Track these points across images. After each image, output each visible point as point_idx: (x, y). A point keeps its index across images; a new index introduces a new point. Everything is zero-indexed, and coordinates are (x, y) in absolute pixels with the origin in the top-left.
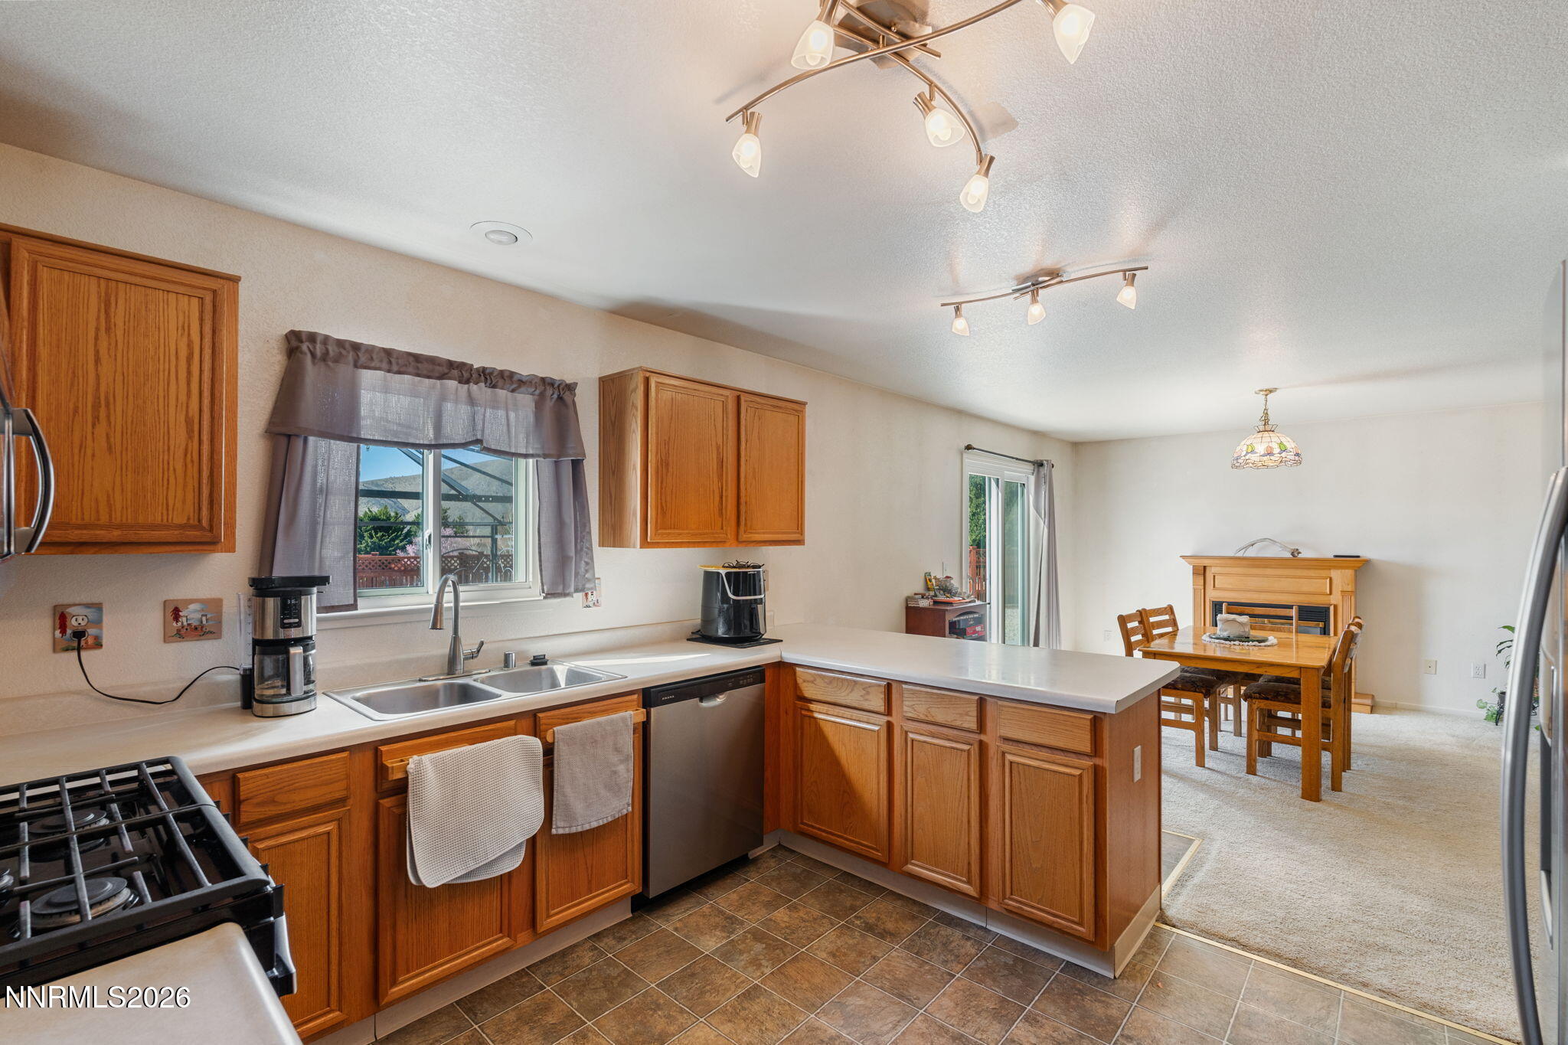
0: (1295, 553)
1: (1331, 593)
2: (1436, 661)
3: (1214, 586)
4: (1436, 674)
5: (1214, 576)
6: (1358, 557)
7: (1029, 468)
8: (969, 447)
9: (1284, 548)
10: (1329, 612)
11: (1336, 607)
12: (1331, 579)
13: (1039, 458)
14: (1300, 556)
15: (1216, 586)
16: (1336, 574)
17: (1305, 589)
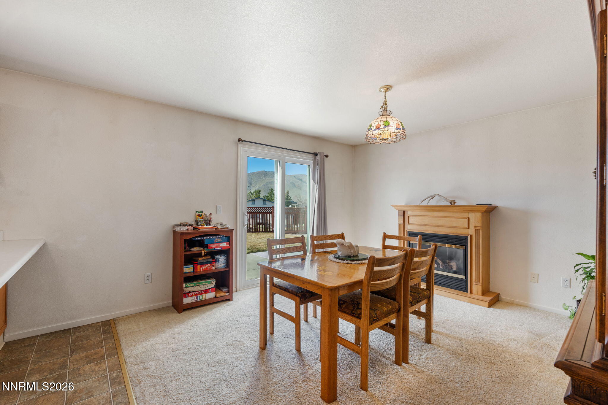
0: (453, 203)
1: (469, 228)
2: (538, 274)
3: (409, 223)
4: (538, 283)
5: (409, 217)
6: (491, 205)
7: (311, 156)
8: (239, 140)
9: (446, 199)
10: (468, 240)
11: (471, 236)
12: (469, 219)
13: (317, 151)
14: (456, 204)
15: (410, 223)
16: (471, 216)
17: (455, 225)
